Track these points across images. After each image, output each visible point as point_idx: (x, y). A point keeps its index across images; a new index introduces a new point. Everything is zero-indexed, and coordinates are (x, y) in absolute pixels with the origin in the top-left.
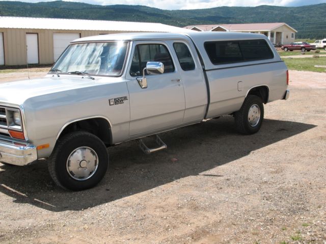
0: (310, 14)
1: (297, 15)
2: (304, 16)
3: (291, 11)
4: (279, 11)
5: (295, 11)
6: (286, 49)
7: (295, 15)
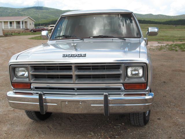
0: (28, 12)
1: (21, 13)
2: (25, 13)
3: (18, 10)
4: (11, 10)
5: (20, 11)
6: (32, 31)
7: (20, 13)
